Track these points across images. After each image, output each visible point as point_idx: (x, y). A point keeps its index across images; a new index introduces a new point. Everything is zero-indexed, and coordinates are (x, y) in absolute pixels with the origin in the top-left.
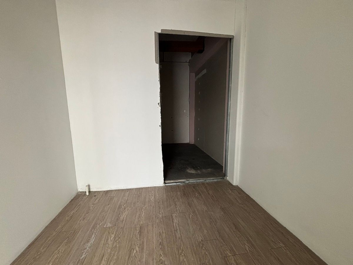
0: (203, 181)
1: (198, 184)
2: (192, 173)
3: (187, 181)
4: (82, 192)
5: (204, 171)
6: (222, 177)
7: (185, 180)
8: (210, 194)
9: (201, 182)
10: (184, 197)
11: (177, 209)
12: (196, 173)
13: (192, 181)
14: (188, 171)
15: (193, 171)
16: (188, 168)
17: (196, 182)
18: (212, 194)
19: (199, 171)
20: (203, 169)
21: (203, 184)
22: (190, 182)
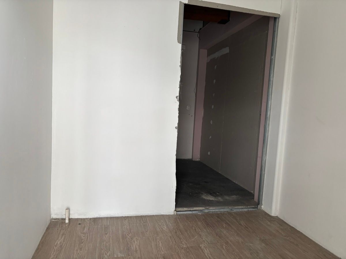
0: (228, 210)
1: (223, 214)
2: (210, 200)
3: (206, 209)
4: (56, 219)
5: (227, 198)
6: (254, 206)
7: (203, 208)
8: (243, 224)
9: (226, 211)
10: (208, 227)
11: (204, 239)
12: (216, 200)
13: (212, 210)
14: (204, 197)
15: (211, 198)
16: (202, 194)
17: (219, 211)
18: (245, 225)
19: (220, 198)
20: (225, 196)
21: (230, 214)
22: (211, 211)
